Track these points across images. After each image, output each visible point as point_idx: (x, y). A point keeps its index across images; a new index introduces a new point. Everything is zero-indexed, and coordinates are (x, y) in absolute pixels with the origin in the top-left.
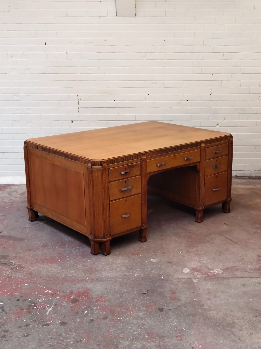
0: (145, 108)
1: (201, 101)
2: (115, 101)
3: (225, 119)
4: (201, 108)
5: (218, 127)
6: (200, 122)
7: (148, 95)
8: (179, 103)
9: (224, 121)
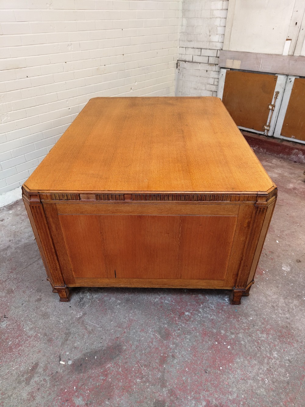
0: (65, 82)
1: (116, 64)
2: (28, 78)
3: (136, 81)
4: (117, 72)
5: (132, 91)
6: (118, 88)
7: (66, 62)
8: (98, 69)
9: (136, 84)
